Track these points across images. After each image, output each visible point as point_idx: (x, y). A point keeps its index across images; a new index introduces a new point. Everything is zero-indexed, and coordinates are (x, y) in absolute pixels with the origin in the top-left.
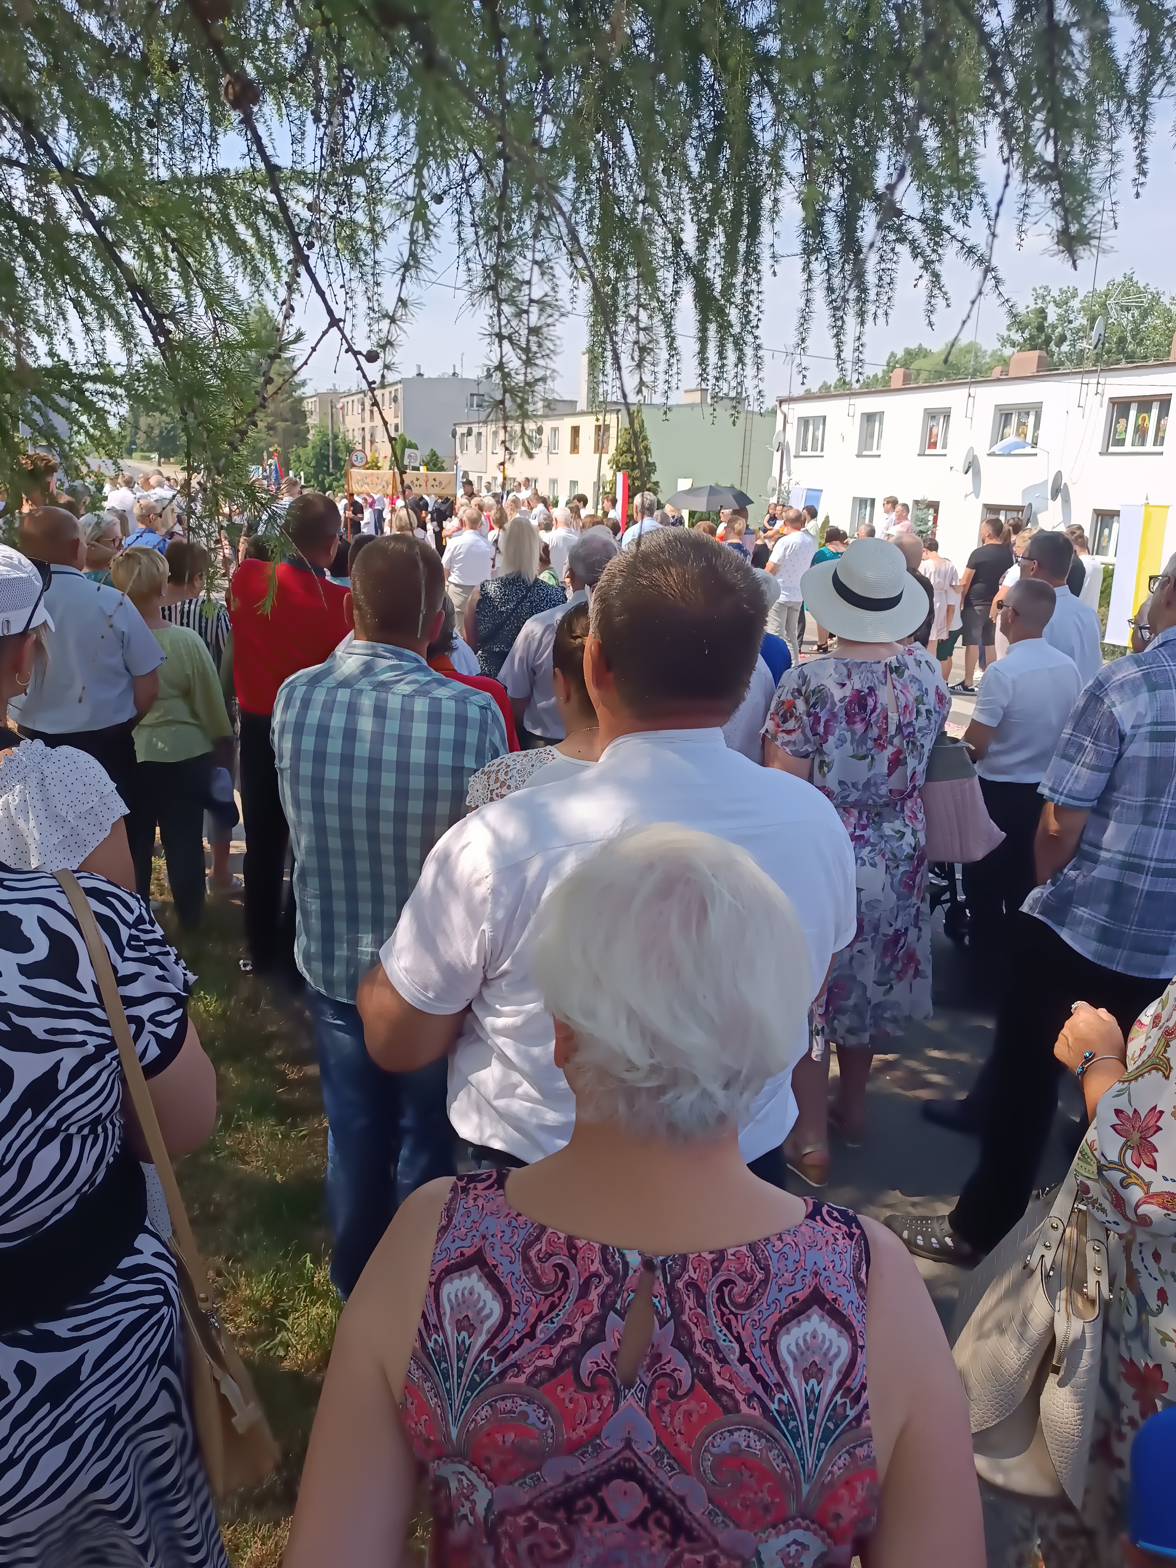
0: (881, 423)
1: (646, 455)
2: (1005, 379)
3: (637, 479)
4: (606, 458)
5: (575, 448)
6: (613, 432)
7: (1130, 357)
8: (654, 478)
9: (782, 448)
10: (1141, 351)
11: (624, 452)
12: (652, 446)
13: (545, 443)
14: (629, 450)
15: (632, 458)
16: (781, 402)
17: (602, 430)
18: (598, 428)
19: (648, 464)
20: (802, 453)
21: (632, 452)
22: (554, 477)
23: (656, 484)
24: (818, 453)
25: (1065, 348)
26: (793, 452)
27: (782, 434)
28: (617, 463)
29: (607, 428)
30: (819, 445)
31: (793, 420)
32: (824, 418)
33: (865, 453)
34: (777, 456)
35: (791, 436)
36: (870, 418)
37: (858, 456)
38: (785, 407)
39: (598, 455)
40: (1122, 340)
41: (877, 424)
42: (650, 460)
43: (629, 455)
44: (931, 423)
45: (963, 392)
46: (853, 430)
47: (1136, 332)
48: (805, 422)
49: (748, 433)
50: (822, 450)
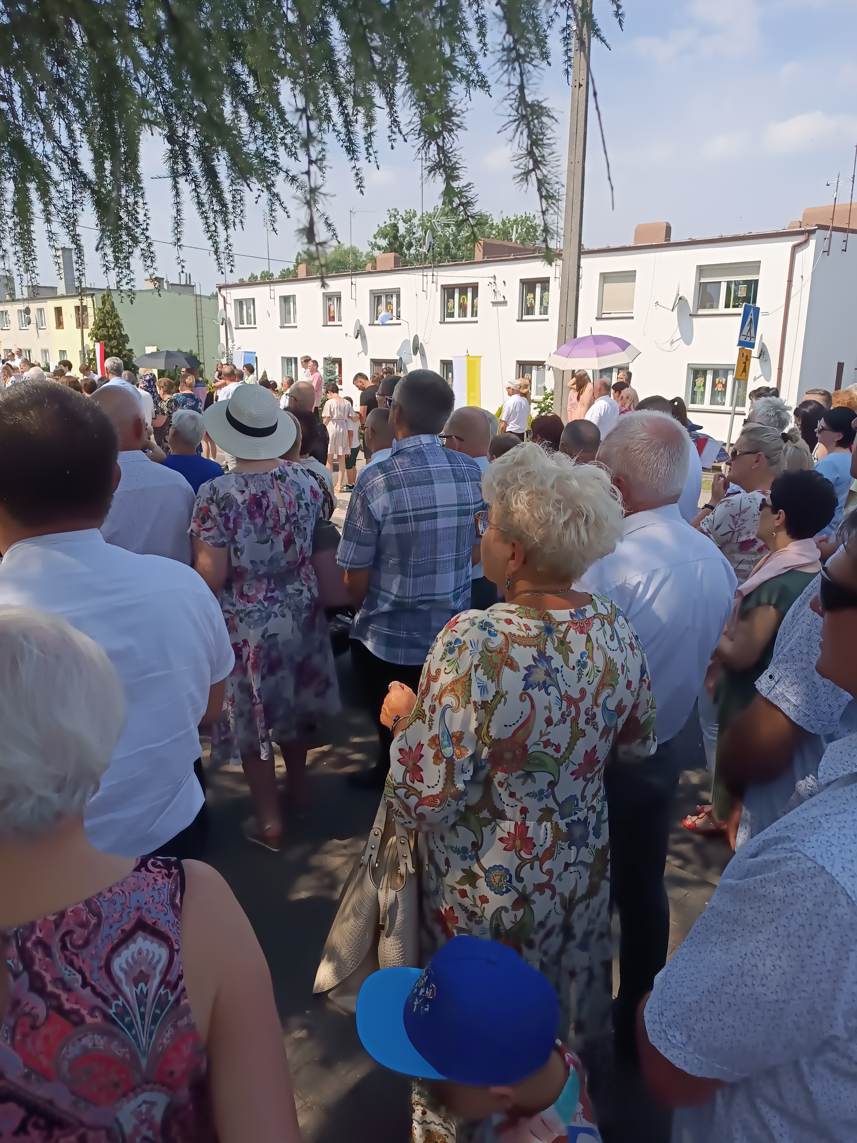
0: (294, 303)
1: (119, 328)
2: (375, 272)
3: (114, 347)
4: (87, 332)
5: (60, 324)
6: (90, 311)
7: (454, 258)
8: (128, 346)
9: (225, 322)
10: (460, 253)
11: (100, 327)
12: (123, 322)
13: (33, 321)
14: (105, 326)
15: (108, 332)
16: (220, 288)
17: (81, 311)
18: (77, 308)
19: (121, 335)
20: (241, 326)
21: (107, 327)
22: (45, 347)
23: (131, 351)
24: (252, 326)
25: (413, 251)
26: (234, 326)
27: (224, 311)
28: (96, 335)
29: (85, 308)
30: (252, 320)
31: (230, 300)
32: (253, 300)
33: (286, 325)
34: (222, 328)
35: (231, 313)
36: (286, 299)
37: (281, 327)
38: (223, 292)
39: (80, 330)
40: (447, 247)
41: (292, 304)
42: (123, 333)
43: (105, 330)
44: (329, 303)
45: (347, 281)
46: (276, 308)
47: (455, 241)
48: (240, 303)
49: (199, 312)
50: (255, 323)
